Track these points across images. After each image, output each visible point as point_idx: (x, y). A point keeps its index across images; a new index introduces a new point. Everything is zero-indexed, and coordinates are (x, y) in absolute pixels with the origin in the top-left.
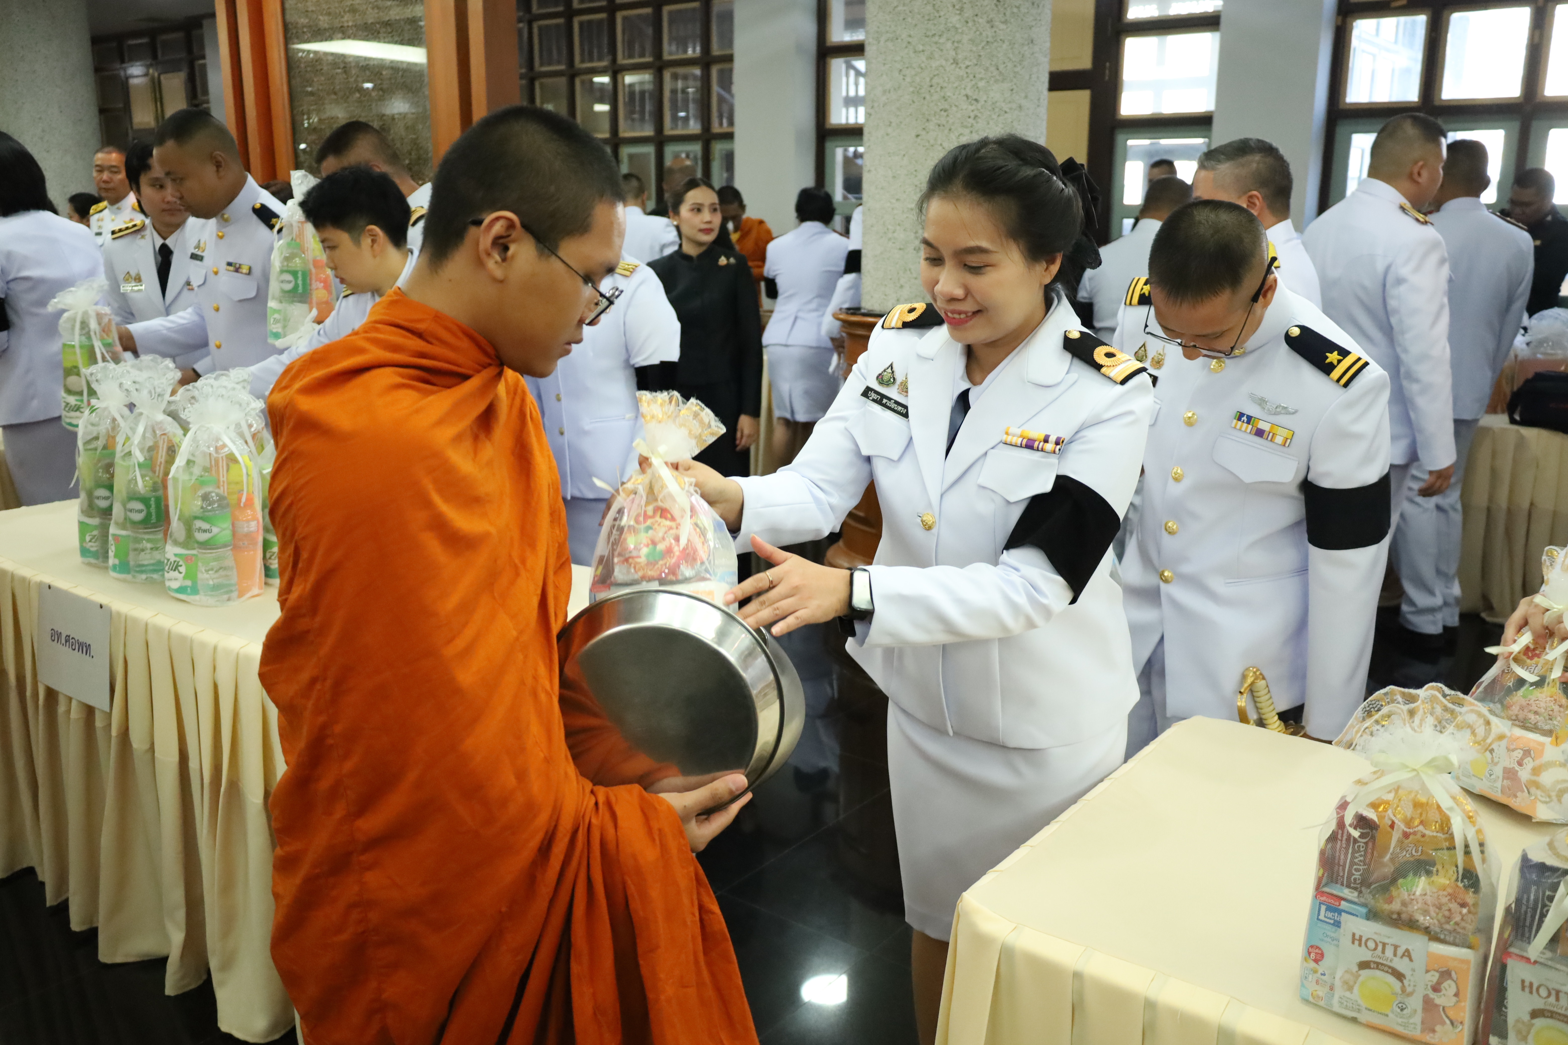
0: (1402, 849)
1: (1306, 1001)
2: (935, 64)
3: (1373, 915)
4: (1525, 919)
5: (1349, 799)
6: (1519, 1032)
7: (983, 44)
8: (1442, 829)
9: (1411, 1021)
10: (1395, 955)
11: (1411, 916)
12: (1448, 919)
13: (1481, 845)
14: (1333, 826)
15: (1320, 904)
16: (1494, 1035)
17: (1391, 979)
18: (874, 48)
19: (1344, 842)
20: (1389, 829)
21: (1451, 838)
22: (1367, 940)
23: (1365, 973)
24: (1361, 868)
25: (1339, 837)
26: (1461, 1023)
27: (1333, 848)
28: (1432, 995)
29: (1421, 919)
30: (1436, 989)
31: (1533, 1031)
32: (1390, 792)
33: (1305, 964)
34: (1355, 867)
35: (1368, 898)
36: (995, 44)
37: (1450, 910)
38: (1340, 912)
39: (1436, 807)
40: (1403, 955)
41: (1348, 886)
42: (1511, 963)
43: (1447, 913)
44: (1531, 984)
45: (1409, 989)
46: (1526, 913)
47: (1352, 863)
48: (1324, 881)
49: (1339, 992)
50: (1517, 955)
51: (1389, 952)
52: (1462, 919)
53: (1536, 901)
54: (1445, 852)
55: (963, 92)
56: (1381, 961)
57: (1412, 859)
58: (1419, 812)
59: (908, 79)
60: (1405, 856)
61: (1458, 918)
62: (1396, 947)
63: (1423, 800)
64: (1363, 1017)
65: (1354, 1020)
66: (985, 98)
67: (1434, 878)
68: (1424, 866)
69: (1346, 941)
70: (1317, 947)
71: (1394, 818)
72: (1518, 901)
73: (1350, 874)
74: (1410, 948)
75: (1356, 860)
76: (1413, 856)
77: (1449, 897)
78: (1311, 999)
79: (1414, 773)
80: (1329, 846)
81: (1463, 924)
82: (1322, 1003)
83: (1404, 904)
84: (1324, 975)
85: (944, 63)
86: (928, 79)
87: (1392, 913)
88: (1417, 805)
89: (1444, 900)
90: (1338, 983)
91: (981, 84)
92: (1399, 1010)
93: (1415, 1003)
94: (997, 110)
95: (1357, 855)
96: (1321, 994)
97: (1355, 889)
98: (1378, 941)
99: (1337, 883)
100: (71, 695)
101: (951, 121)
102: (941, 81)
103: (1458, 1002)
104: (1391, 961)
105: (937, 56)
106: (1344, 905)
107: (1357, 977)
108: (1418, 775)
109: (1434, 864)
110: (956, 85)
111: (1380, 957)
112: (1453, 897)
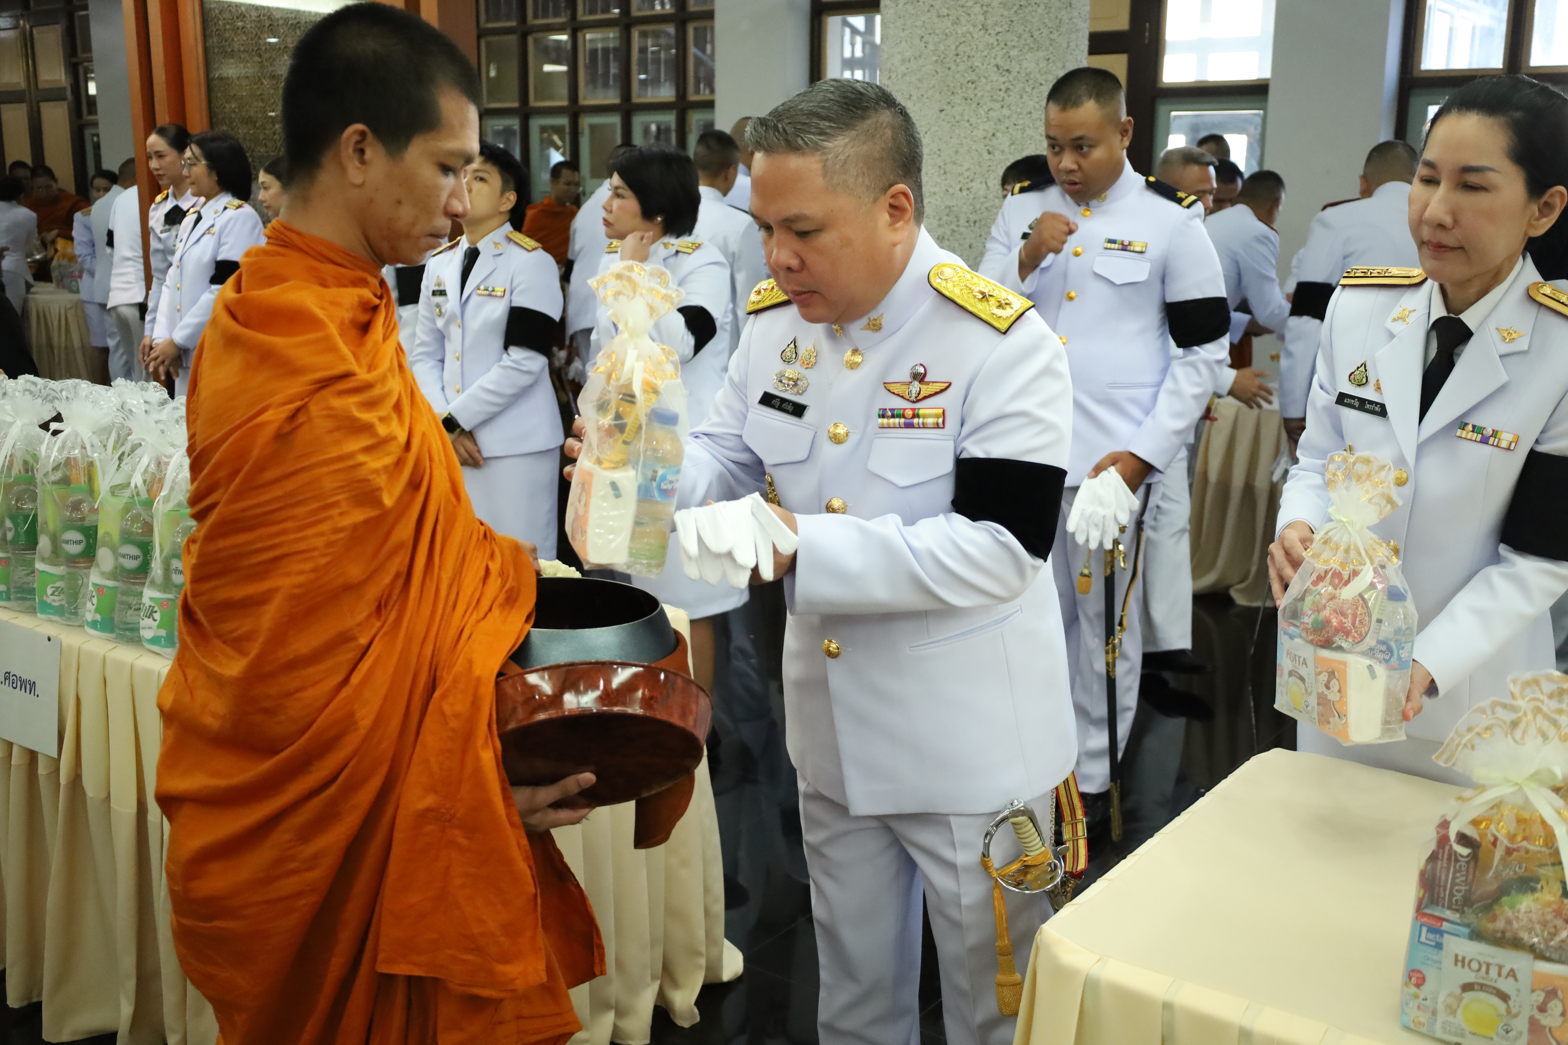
0: (1505, 867)
1: (1407, 1028)
2: (961, 30)
3: (1476, 935)
5: (1449, 818)
7: (1015, 8)
8: (1546, 844)
9: (1518, 1043)
10: (1500, 975)
11: (1516, 934)
12: (1554, 936)
14: (1433, 846)
15: (1421, 926)
17: (1496, 1001)
18: (892, 11)
19: (1445, 861)
20: (1491, 847)
21: (1556, 853)
22: (1470, 961)
23: (1469, 995)
24: (1463, 888)
25: (1440, 856)
28: (1538, 1016)
29: (1526, 937)
30: (1542, 1009)
32: (1492, 807)
33: (1406, 989)
34: (1457, 888)
35: (1471, 918)
36: (1030, 8)
37: (1555, 927)
38: (1441, 933)
39: (1539, 821)
40: (1508, 975)
41: (1450, 908)
43: (1552, 930)
45: (1514, 1011)
47: (1454, 884)
48: (1425, 902)
49: (1442, 1017)
51: (1493, 972)
54: (1550, 868)
55: (994, 62)
56: (1485, 982)
57: (1516, 877)
58: (1523, 826)
59: (931, 47)
60: (1508, 874)
61: (1563, 935)
62: (1500, 967)
63: (1527, 816)
66: (1017, 68)
67: (1539, 895)
68: (1527, 884)
69: (1448, 963)
70: (1419, 971)
71: (1497, 833)
73: (1452, 895)
74: (1515, 967)
75: (1457, 881)
76: (1516, 873)
77: (1554, 914)
78: (1412, 1026)
79: (1516, 788)
80: (1429, 867)
82: (1424, 1030)
83: (1508, 922)
84: (1425, 999)
85: (971, 29)
86: (953, 47)
87: (1497, 932)
88: (1520, 821)
89: (1549, 917)
90: (1440, 1007)
91: (1014, 53)
92: (1504, 1033)
93: (1521, 1024)
94: (1031, 82)
95: (1458, 875)
96: (1422, 1020)
97: (1457, 910)
98: (1482, 961)
99: (1437, 905)
100: (11, 740)
101: (980, 94)
102: (968, 49)
103: (1564, 1022)
104: (1495, 981)
105: (963, 20)
106: (1446, 926)
107: (1460, 1000)
108: (1521, 789)
109: (1537, 880)
110: (985, 53)
111: (1484, 978)
112: (1558, 914)
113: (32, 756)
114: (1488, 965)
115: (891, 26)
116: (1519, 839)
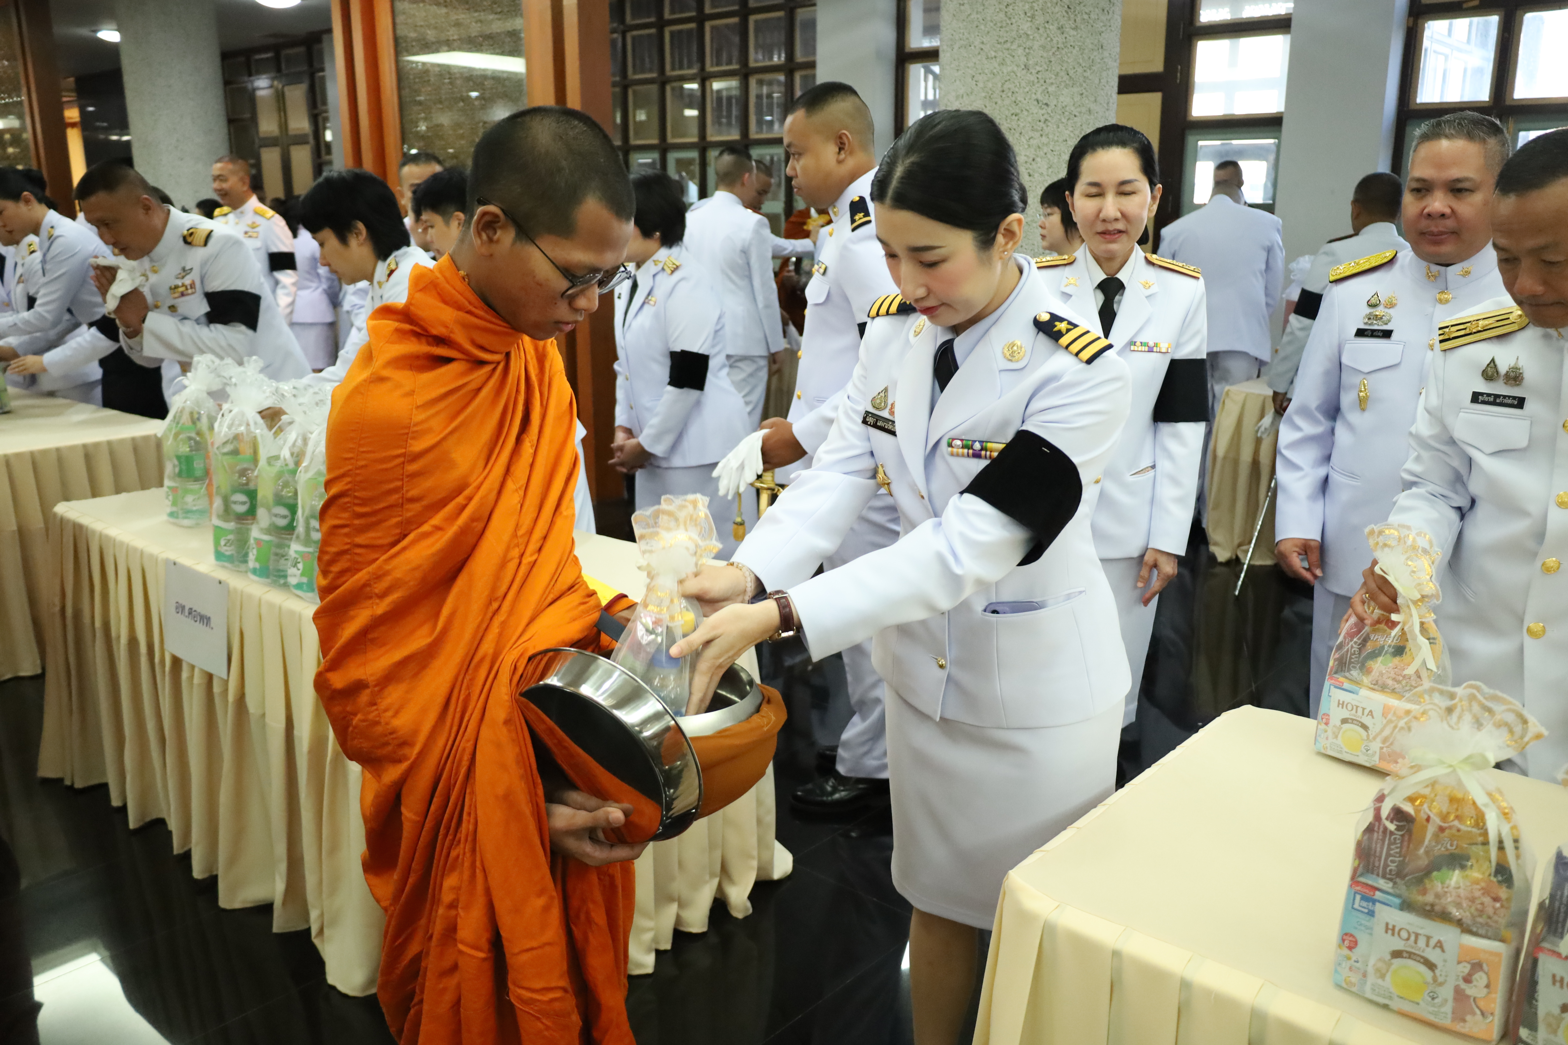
0: (1437, 842)
1: (1339, 986)
3: (1407, 906)
4: (1558, 914)
5: (1386, 792)
6: (1549, 1025)
7: (1053, 50)
8: (1476, 825)
9: (1443, 1010)
10: (1427, 945)
11: (1444, 908)
12: (1481, 912)
13: (1516, 841)
14: (1370, 818)
15: (1355, 893)
16: (1525, 1026)
17: (1423, 969)
18: (948, 55)
19: (1380, 833)
20: (1425, 823)
21: (1485, 834)
22: (1400, 930)
23: (1397, 962)
24: (1397, 859)
25: (1376, 829)
26: (1492, 1014)
27: (1370, 839)
28: (1463, 986)
29: (1454, 911)
30: (1467, 980)
31: (1563, 1025)
32: (1427, 786)
33: (1339, 950)
34: (1391, 858)
35: (1402, 889)
36: (1066, 50)
37: (1482, 904)
38: (1374, 902)
39: (1471, 802)
40: (1436, 946)
41: (1384, 877)
42: (1543, 958)
43: (1479, 907)
44: (1562, 979)
45: (1440, 979)
46: (1559, 909)
47: (1388, 855)
48: (1360, 871)
49: (1371, 979)
50: (1549, 950)
51: (1422, 942)
52: (1495, 913)
54: (1480, 847)
55: (1034, 97)
56: (1413, 951)
57: (1447, 853)
58: (1455, 806)
59: (981, 85)
60: (1439, 850)
61: (1490, 912)
62: (1428, 938)
63: (1460, 795)
64: (1395, 1004)
65: (1385, 1007)
66: (1055, 102)
67: (1468, 872)
68: (1457, 860)
69: (1379, 929)
70: (1351, 935)
71: (1429, 813)
72: (1552, 897)
73: (1386, 865)
74: (1442, 939)
75: (1392, 852)
76: (1447, 850)
77: (1482, 892)
78: (1344, 985)
79: (1451, 769)
80: (1366, 837)
81: (1495, 918)
82: (1354, 989)
83: (1437, 896)
84: (1357, 962)
85: (1015, 69)
86: (1000, 85)
87: (1426, 904)
88: (1452, 800)
89: (1478, 894)
90: (1370, 970)
91: (1051, 89)
92: (1430, 999)
93: (1446, 993)
94: (1067, 113)
95: (1393, 847)
96: (1353, 980)
97: (1391, 880)
98: (1411, 931)
99: (1372, 873)
100: (194, 663)
101: (1022, 125)
102: (1012, 86)
103: (1489, 993)
104: (1423, 951)
105: (1009, 62)
106: (1378, 895)
107: (1389, 965)
108: (1454, 771)
109: (1468, 859)
110: (1027, 89)
111: (1412, 947)
112: (1486, 892)
113: (210, 677)
114: (1417, 935)
116: (1452, 817)
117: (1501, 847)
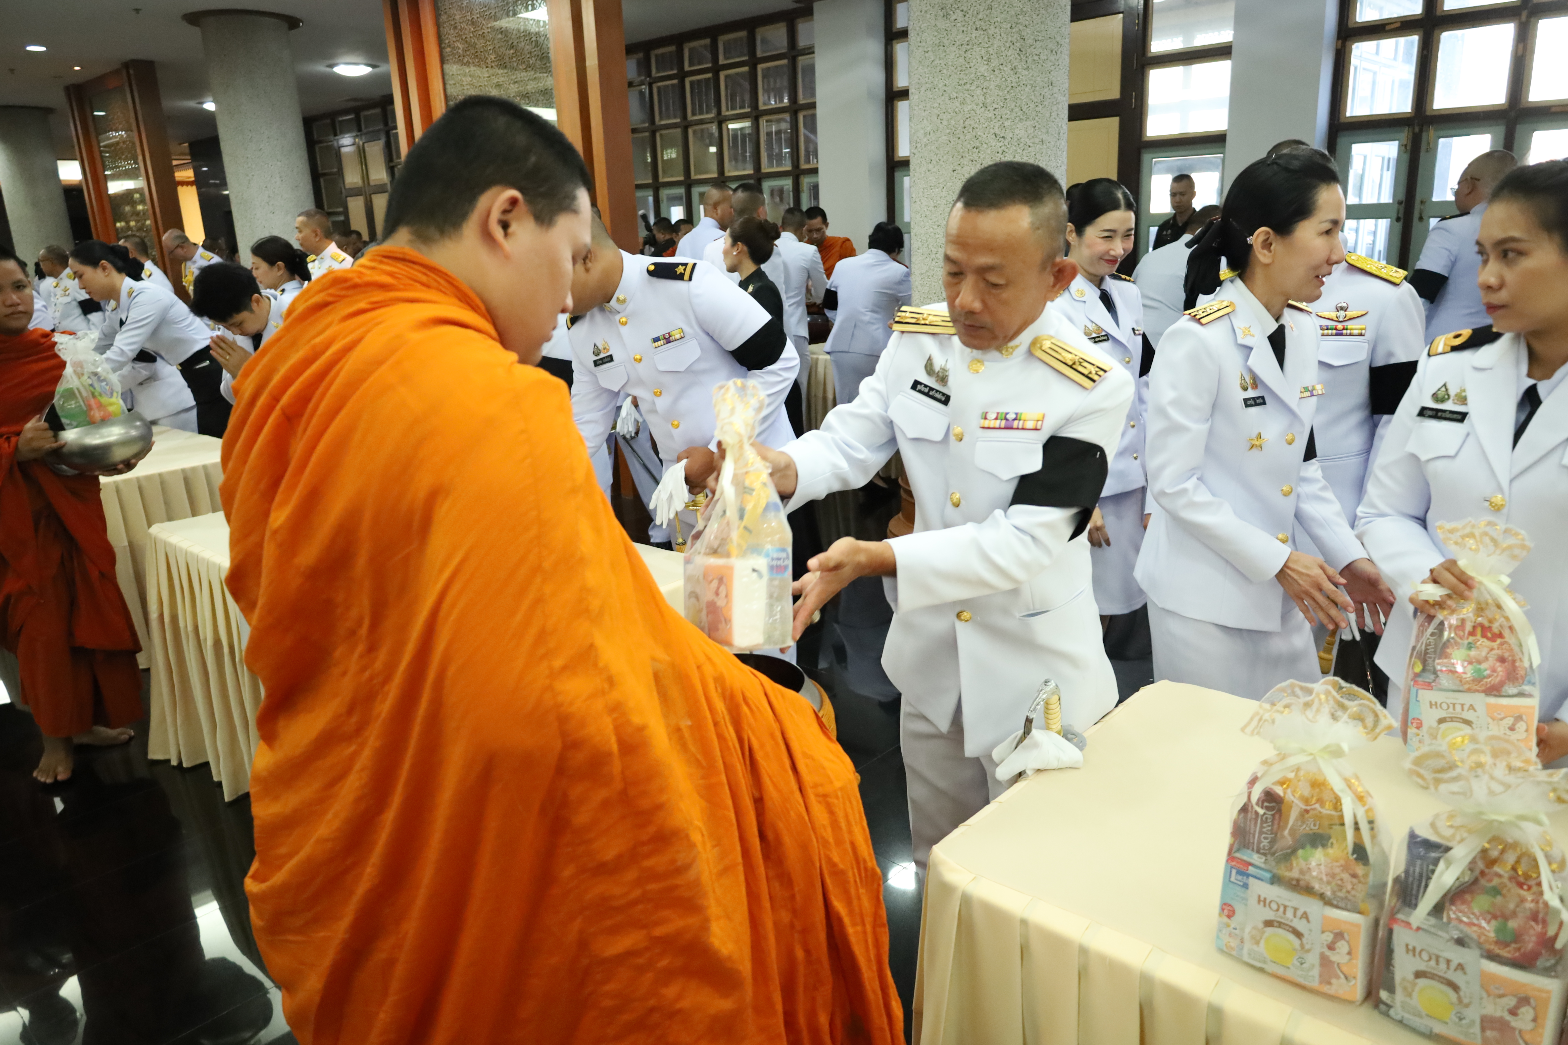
0: (1303, 822)
1: (1221, 951)
2: (967, 108)
3: (1275, 880)
4: (1412, 889)
5: (1259, 775)
6: (1405, 989)
7: (1008, 89)
8: (1334, 807)
9: (1311, 974)
10: (1295, 916)
11: (1308, 883)
12: (1340, 887)
13: (1371, 822)
14: (1245, 799)
15: (1232, 867)
16: (1384, 989)
17: (1292, 937)
18: (916, 97)
19: (1252, 816)
20: (1291, 804)
21: (1341, 817)
22: (1271, 902)
23: (1269, 930)
24: (1270, 836)
26: (1354, 978)
27: (1245, 818)
28: (1328, 953)
29: (1317, 886)
30: (1331, 947)
31: (1417, 989)
32: (1293, 771)
33: (1219, 919)
34: (1264, 835)
35: (1272, 865)
36: (1019, 88)
37: (1342, 880)
38: (1248, 876)
39: (1330, 787)
41: (1258, 852)
42: (1397, 929)
43: (1339, 882)
44: (1414, 949)
45: (1307, 947)
46: (1412, 884)
47: (1261, 833)
48: (1236, 848)
49: (1247, 946)
50: (1403, 921)
51: (1290, 914)
52: (1353, 888)
53: (1421, 875)
54: (1338, 828)
55: (992, 131)
56: (1282, 921)
57: (1311, 832)
58: (1317, 790)
59: (945, 123)
60: (1303, 829)
61: (1349, 887)
62: (1295, 910)
63: (1320, 781)
64: (1270, 968)
65: (1261, 970)
66: (1011, 135)
67: (1330, 851)
68: (1318, 840)
69: (1253, 901)
70: (1230, 905)
71: (1294, 796)
72: (1407, 872)
73: (1259, 842)
74: (1308, 911)
75: (1264, 830)
76: (1310, 829)
77: (1341, 869)
78: (1225, 949)
79: (1311, 757)
80: (1242, 816)
81: (1353, 893)
82: (1234, 953)
83: (1302, 872)
84: (1235, 929)
85: (975, 107)
86: (962, 122)
87: (1292, 879)
88: (1314, 785)
90: (1247, 937)
91: (1007, 124)
92: (1299, 964)
93: (1313, 959)
94: (1022, 145)
95: (1265, 825)
96: (1233, 945)
97: (1265, 854)
98: (1280, 903)
99: (1247, 849)
101: (982, 157)
102: (972, 122)
103: (1351, 959)
104: (1291, 921)
105: (968, 101)
106: (1252, 870)
107: (1263, 933)
108: (1314, 759)
109: (1327, 838)
110: (986, 125)
111: (1281, 918)
112: (1345, 868)
114: (1285, 907)
115: (916, 108)
117: (1357, 828)
